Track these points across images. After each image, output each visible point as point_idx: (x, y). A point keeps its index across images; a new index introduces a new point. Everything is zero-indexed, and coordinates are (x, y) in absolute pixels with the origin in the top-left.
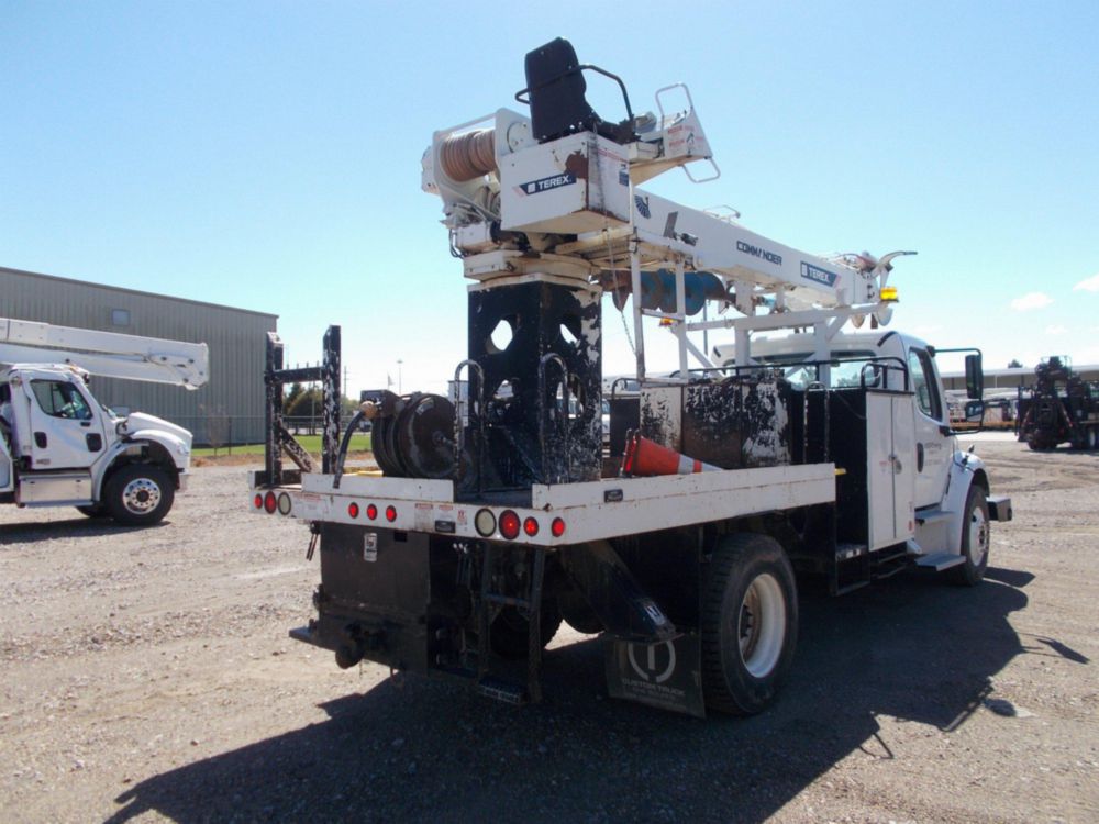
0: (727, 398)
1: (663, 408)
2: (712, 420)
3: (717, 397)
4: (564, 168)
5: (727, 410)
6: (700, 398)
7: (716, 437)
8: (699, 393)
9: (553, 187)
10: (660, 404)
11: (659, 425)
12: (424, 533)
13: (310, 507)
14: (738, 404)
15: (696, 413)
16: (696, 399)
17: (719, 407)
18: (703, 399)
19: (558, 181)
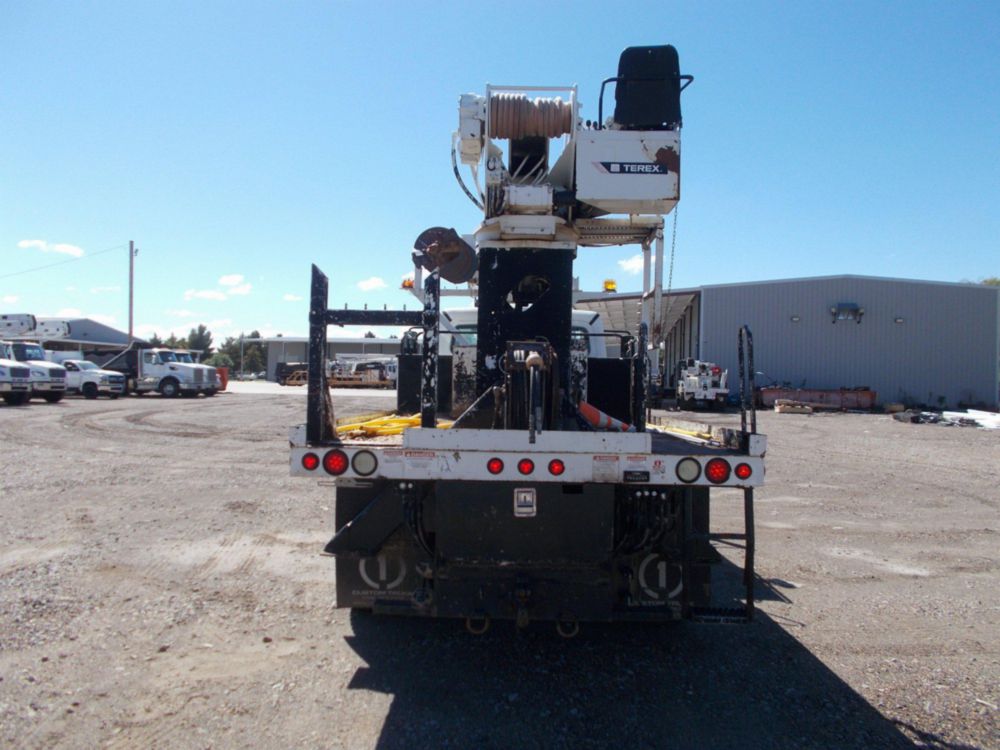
4: (655, 159)
9: (641, 172)
12: (606, 484)
19: (647, 168)
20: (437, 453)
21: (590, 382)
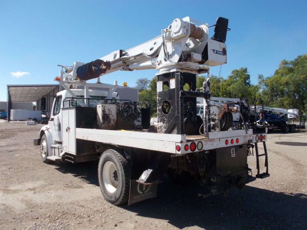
0: (129, 109)
1: (110, 111)
2: (125, 115)
3: (127, 108)
4: (222, 51)
5: (129, 112)
6: (122, 108)
7: (127, 120)
8: (121, 107)
10: (109, 109)
11: (109, 116)
13: (211, 145)
14: (132, 110)
15: (121, 113)
16: (121, 108)
17: (127, 111)
18: (123, 109)
19: (221, 53)
20: (216, 140)
21: (142, 116)
